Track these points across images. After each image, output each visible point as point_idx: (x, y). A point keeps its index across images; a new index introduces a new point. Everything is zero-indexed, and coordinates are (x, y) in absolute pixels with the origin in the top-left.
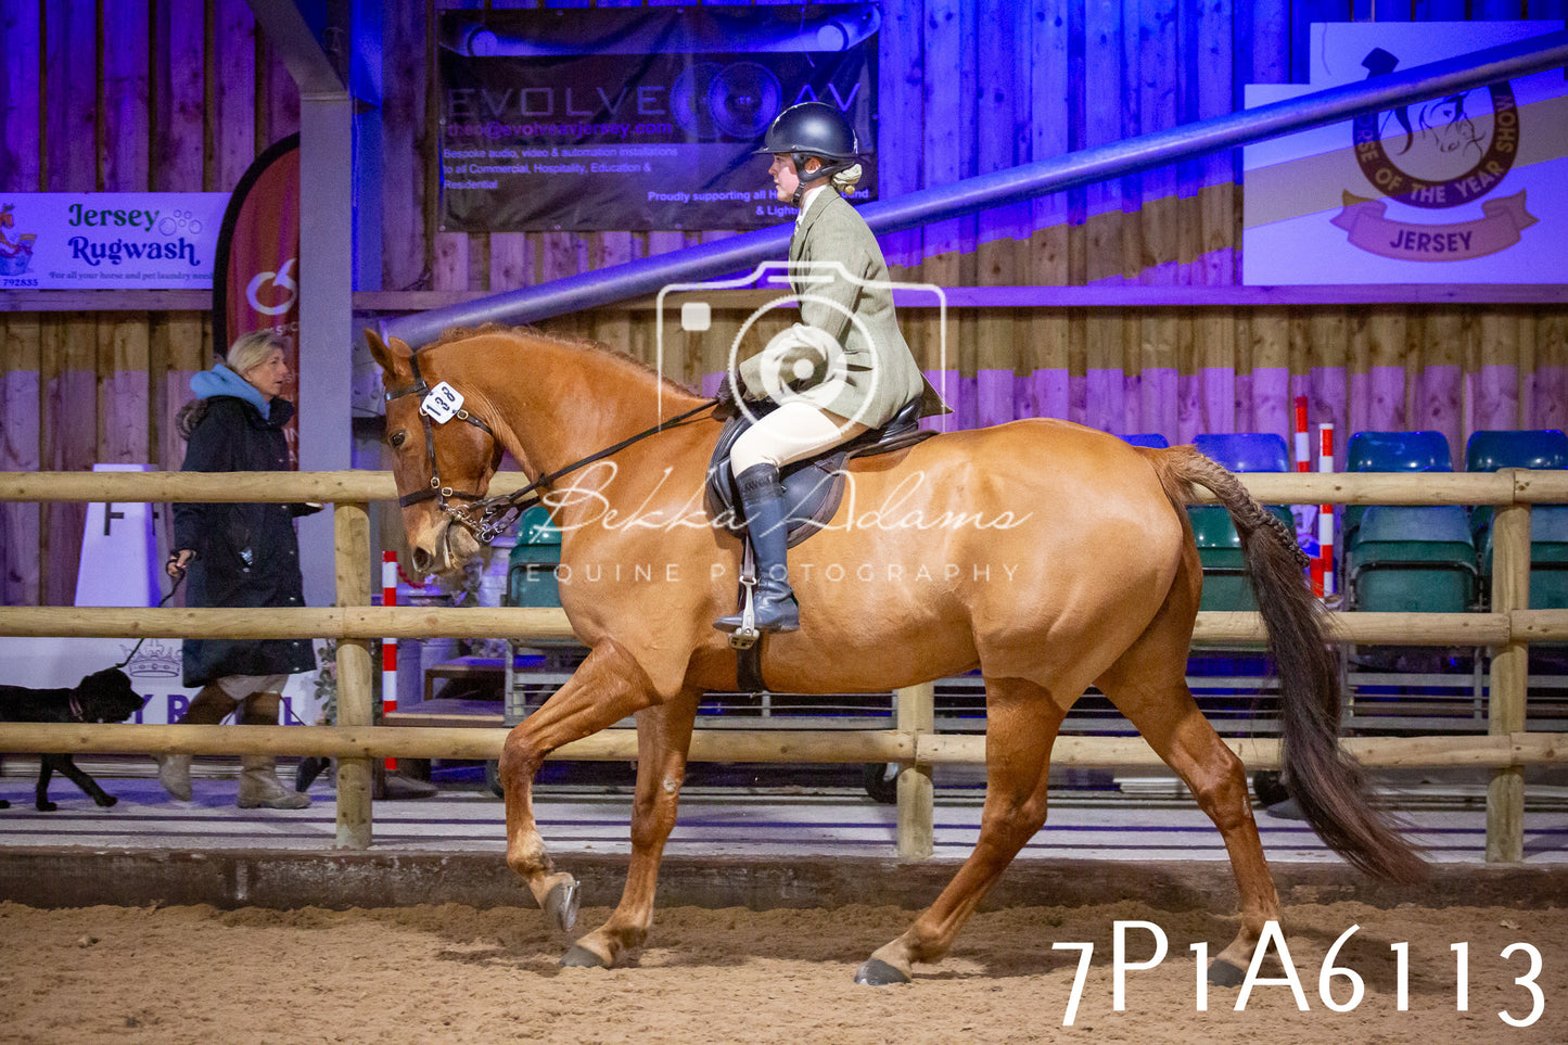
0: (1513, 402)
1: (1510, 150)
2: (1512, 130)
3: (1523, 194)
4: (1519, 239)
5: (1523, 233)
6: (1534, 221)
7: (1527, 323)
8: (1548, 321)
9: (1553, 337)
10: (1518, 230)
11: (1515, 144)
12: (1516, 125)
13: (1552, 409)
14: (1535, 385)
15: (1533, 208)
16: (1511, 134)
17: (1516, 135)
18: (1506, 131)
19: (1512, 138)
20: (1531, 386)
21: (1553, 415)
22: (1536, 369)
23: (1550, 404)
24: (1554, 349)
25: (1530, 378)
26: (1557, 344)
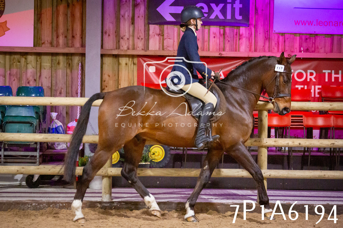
0: (4, 79)
1: (2, 10)
2: (3, 4)
3: (6, 22)
4: (5, 34)
5: (5, 32)
6: (9, 29)
7: (8, 57)
8: (13, 56)
9: (14, 61)
10: (4, 32)
11: (4, 8)
12: (4, 3)
13: (14, 80)
14: (10, 74)
15: (8, 26)
16: (3, 6)
17: (4, 6)
18: (2, 5)
19: (3, 7)
20: (9, 74)
21: (14, 82)
22: (10, 69)
23: (13, 79)
24: (15, 64)
25: (8, 72)
26: (16, 63)
